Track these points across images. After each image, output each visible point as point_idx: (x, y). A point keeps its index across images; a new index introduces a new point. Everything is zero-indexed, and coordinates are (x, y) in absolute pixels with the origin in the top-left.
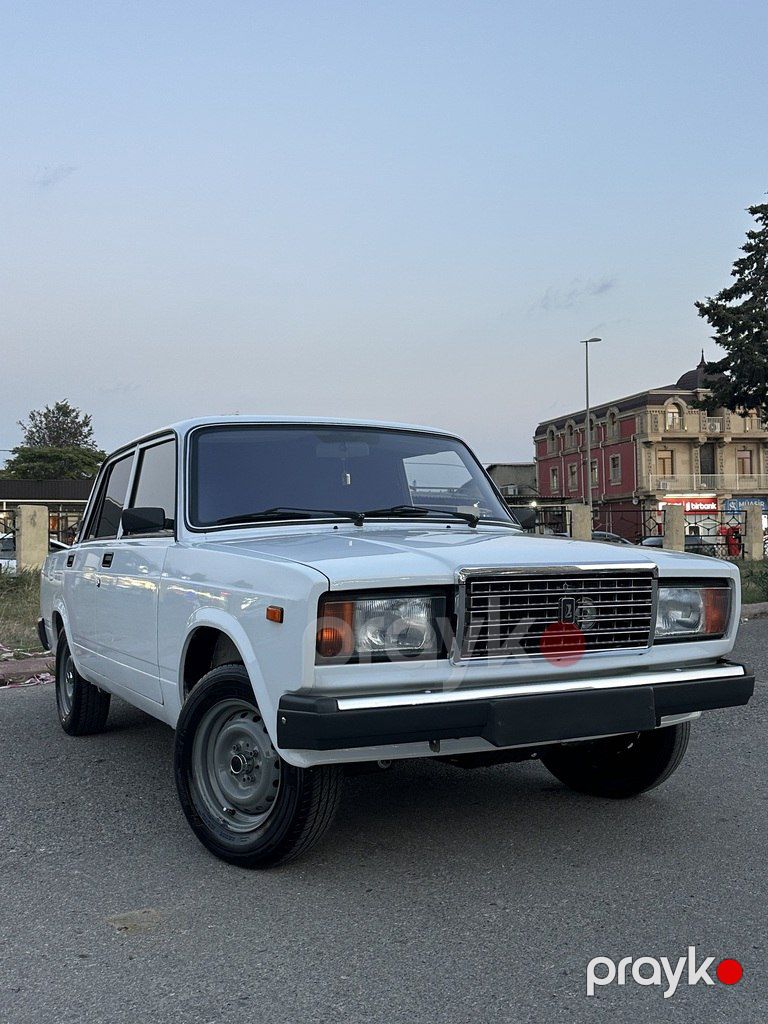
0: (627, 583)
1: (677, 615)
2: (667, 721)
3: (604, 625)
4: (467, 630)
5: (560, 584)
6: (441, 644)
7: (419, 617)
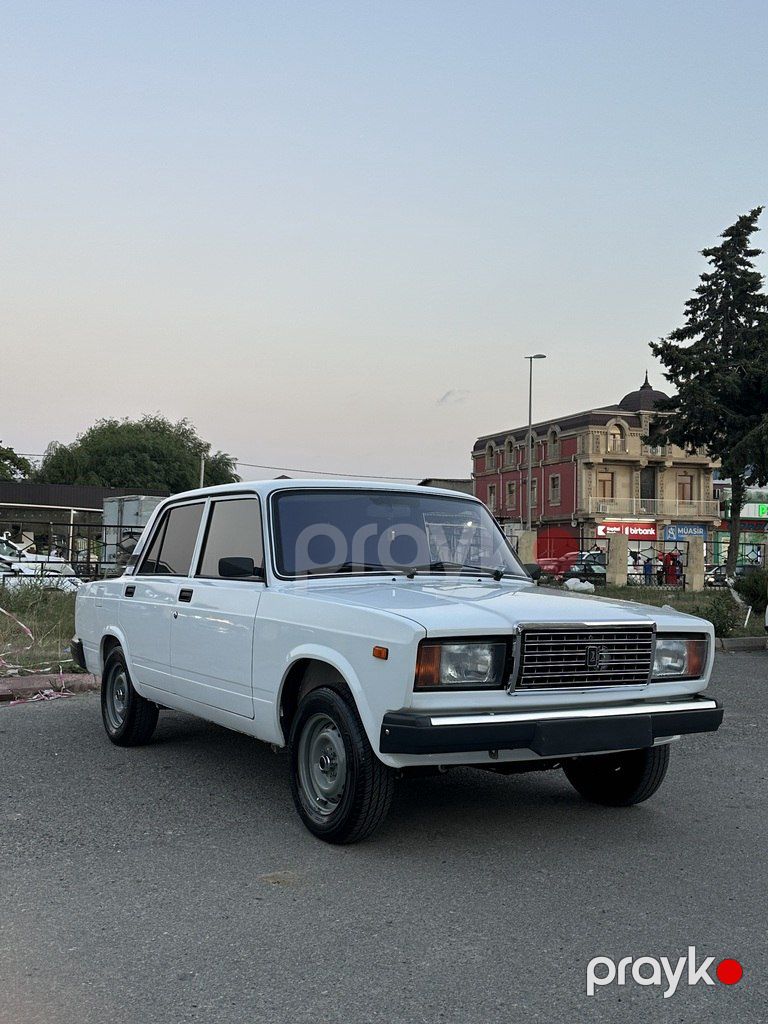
0: (634, 636)
1: (668, 661)
2: (658, 742)
4: (521, 669)
5: (587, 636)
6: (501, 679)
7: (485, 658)
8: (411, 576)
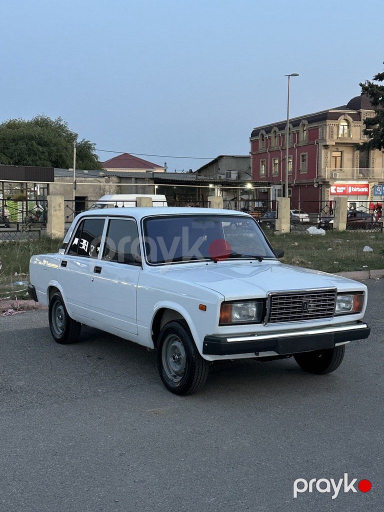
0: (326, 295)
1: (343, 305)
3: (317, 311)
4: (270, 314)
5: (303, 297)
6: (261, 318)
7: (253, 309)
8: (216, 262)
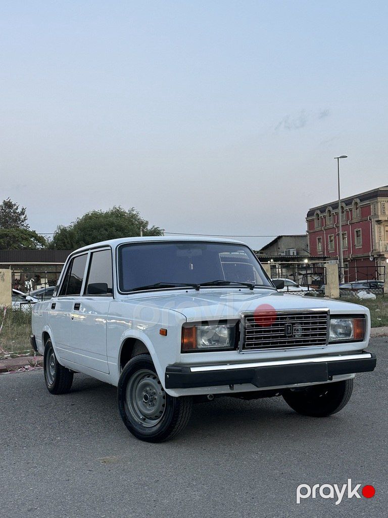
0: (316, 317)
2: (336, 379)
3: (305, 335)
4: (245, 338)
5: (285, 318)
6: (234, 344)
7: (224, 333)
8: (198, 289)
